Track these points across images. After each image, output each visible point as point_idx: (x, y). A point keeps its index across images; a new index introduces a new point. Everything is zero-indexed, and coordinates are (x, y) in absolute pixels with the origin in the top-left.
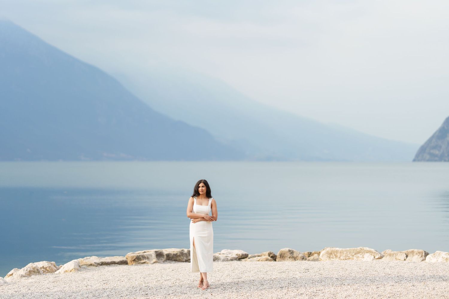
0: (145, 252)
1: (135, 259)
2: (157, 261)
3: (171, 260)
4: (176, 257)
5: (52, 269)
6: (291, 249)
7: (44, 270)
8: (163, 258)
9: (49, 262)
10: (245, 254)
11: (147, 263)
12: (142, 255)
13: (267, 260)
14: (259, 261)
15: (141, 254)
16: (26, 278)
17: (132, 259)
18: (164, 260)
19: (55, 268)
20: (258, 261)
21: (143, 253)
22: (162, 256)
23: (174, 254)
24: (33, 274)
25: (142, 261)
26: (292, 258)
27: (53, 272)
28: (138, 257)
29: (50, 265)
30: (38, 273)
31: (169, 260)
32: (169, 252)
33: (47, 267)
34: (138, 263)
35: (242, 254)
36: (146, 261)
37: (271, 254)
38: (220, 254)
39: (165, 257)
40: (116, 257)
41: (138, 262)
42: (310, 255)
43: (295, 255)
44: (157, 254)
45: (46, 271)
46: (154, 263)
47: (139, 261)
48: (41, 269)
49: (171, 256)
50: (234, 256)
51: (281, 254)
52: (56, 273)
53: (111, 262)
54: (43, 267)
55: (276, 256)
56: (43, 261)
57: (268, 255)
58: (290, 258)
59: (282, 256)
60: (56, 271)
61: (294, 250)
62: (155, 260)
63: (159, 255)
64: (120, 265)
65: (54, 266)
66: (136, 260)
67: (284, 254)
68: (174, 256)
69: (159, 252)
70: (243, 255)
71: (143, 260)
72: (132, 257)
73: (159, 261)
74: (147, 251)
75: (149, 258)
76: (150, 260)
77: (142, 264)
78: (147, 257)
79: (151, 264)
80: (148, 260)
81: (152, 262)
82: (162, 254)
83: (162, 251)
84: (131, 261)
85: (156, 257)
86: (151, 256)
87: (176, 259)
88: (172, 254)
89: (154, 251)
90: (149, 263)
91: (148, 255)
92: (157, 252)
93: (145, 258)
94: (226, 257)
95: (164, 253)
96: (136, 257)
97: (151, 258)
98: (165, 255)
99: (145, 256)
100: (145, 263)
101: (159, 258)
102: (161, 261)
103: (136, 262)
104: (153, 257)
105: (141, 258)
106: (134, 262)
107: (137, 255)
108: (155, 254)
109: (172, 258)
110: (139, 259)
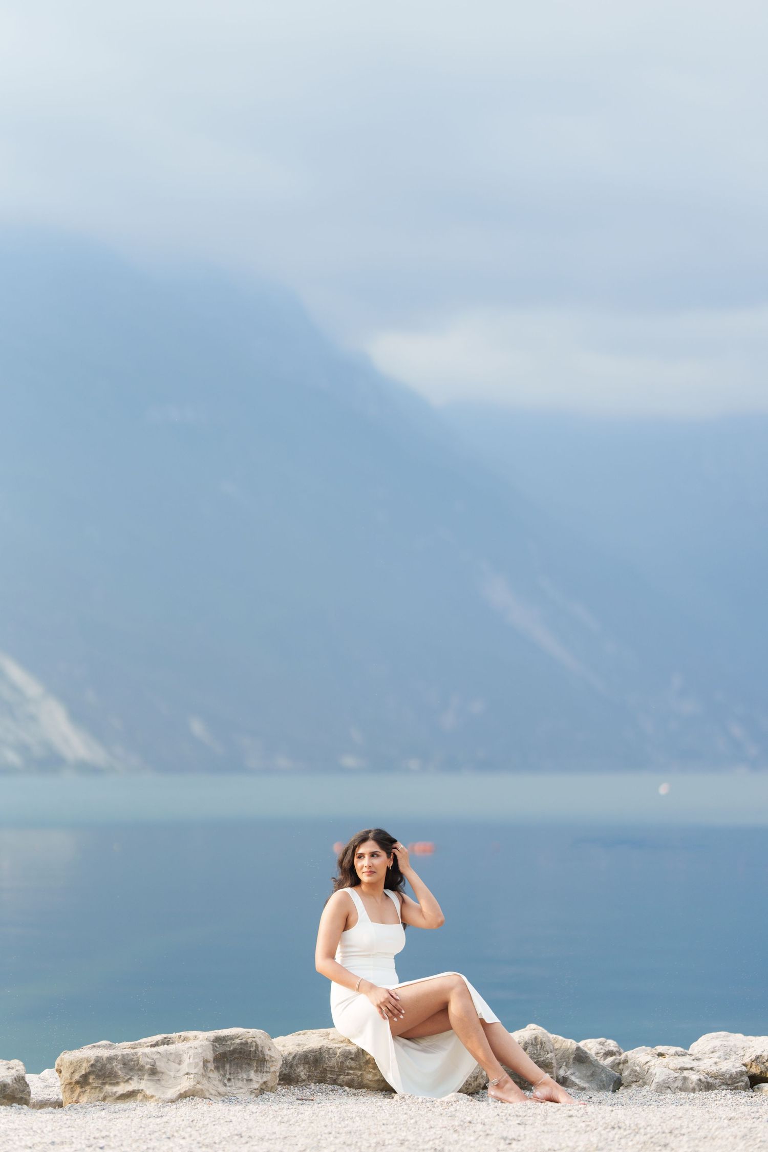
0: (166, 1042)
1: (85, 1077)
2: (214, 1082)
3: (334, 1082)
4: (360, 1069)
11: (146, 1097)
12: (124, 1056)
21: (156, 1045)
22: (255, 1064)
23: (346, 1055)
25: (122, 1089)
28: (103, 1066)
31: (321, 1081)
34: (102, 1095)
36: (144, 1084)
38: (661, 1055)
41: (101, 1091)
44: (221, 1050)
46: (183, 1096)
47: (108, 1088)
49: (333, 1062)
50: (732, 1066)
62: (185, 1084)
63: (237, 1057)
66: (91, 1079)
68: (353, 1064)
69: (238, 1041)
71: (127, 1081)
72: (77, 1065)
73: (222, 1089)
74: (182, 1038)
75: (162, 1070)
76: (163, 1083)
77: (118, 1101)
78: (149, 1066)
79: (160, 1100)
80: (153, 1080)
81: (172, 1090)
82: (256, 1053)
83: (253, 1039)
84: (70, 1083)
85: (211, 1066)
86: (179, 1064)
87: (358, 1077)
88: (339, 1051)
89: (212, 1038)
90: (152, 1097)
91: (158, 1056)
92: (226, 1041)
93: (140, 1072)
94: (683, 1069)
95: (269, 1050)
96: (92, 1065)
97: (172, 1074)
98: (273, 1057)
99: (143, 1060)
100: (136, 1096)
101: (234, 1073)
102: (241, 1088)
103: (93, 1090)
104: (185, 1068)
105: (116, 1072)
106: (84, 1092)
107: (97, 1057)
108: (210, 1056)
109: (340, 1072)
110: (108, 1077)
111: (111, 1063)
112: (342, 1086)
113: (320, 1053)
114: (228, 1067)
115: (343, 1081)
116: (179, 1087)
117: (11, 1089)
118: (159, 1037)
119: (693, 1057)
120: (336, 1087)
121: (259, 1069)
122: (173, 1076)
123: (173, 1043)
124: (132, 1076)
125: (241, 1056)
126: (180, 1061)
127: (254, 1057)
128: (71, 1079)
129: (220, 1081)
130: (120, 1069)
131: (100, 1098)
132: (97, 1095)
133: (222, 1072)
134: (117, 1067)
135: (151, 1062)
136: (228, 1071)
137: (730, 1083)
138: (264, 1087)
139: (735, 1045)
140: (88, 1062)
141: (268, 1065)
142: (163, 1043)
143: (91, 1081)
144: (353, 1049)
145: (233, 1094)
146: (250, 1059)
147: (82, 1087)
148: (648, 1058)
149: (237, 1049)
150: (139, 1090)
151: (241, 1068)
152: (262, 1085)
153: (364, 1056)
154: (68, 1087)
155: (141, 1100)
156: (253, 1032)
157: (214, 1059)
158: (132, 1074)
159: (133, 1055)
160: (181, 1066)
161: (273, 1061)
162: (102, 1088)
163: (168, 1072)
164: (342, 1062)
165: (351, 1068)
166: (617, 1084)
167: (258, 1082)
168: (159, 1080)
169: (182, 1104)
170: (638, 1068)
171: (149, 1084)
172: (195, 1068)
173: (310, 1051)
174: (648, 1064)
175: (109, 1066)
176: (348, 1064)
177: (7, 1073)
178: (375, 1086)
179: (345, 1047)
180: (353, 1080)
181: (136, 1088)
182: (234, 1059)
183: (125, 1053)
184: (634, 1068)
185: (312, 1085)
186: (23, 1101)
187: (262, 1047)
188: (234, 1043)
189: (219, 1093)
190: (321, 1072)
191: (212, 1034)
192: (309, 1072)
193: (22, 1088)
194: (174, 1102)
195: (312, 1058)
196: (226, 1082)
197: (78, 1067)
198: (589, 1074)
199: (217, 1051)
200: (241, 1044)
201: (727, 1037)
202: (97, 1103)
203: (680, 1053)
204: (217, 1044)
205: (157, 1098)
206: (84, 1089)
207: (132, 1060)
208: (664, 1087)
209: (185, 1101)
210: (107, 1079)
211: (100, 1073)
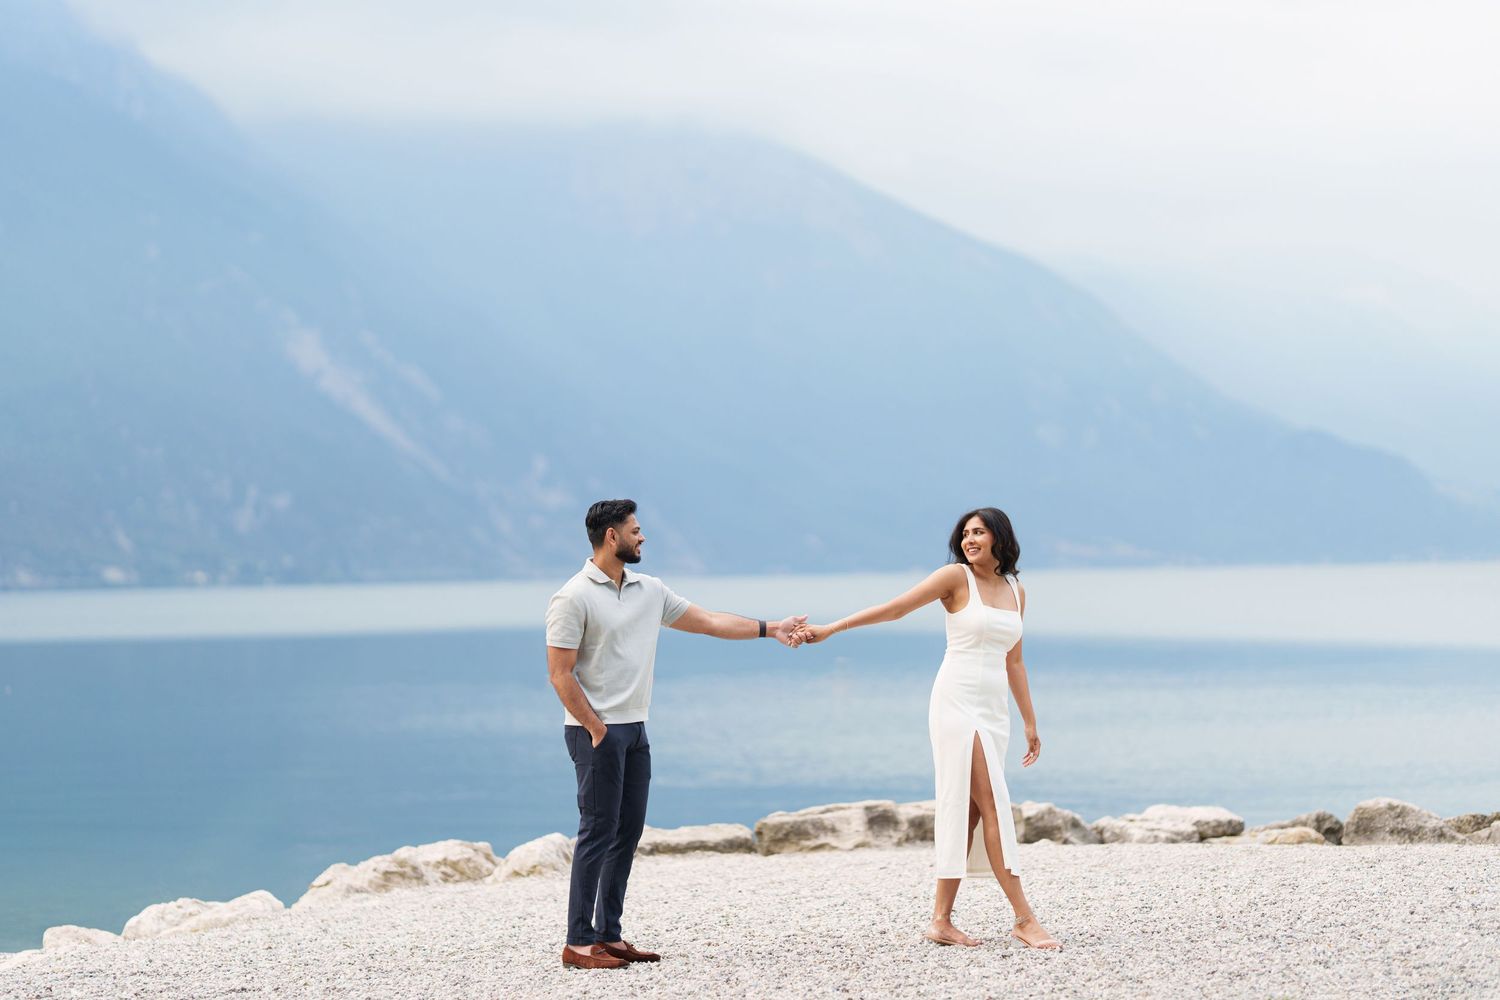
0: (828, 811)
1: (787, 835)
2: (870, 839)
5: (476, 868)
6: (1395, 802)
7: (449, 870)
8: (895, 830)
9: (467, 843)
10: (1230, 822)
11: (834, 848)
12: (812, 820)
13: (1301, 840)
14: (1272, 842)
15: (809, 817)
16: (364, 895)
17: (776, 833)
18: (900, 839)
19: (489, 865)
20: (1269, 843)
21: (823, 813)
22: (892, 825)
24: (399, 883)
25: (813, 842)
26: (1399, 832)
27: (481, 878)
28: (799, 828)
29: (469, 853)
30: (415, 881)
32: (927, 810)
33: (458, 861)
34: (800, 848)
35: (1215, 820)
36: (829, 839)
37: (1323, 820)
38: (1131, 821)
39: (905, 827)
40: (717, 828)
42: (1481, 826)
43: (1411, 823)
44: (871, 815)
45: (454, 871)
46: (857, 846)
47: (803, 843)
48: (438, 868)
50: (1185, 827)
51: (1361, 819)
52: (489, 880)
53: (689, 844)
54: (445, 859)
55: (1341, 827)
56: (445, 839)
57: (1314, 824)
58: (1392, 832)
59: (1366, 828)
60: (489, 875)
61: (1409, 805)
62: (859, 839)
63: (880, 821)
64: (722, 852)
65: (488, 857)
66: (790, 836)
67: (1372, 819)
69: (880, 809)
70: (1219, 824)
71: (817, 837)
72: (778, 828)
73: (877, 843)
74: (839, 807)
75: (839, 830)
76: (842, 838)
77: (813, 852)
78: (830, 827)
79: (843, 850)
80: (834, 837)
81: (848, 843)
82: (891, 817)
83: (889, 808)
85: (867, 826)
86: (849, 825)
89: (863, 807)
91: (833, 818)
92: (872, 809)
93: (825, 831)
94: (1153, 830)
95: (899, 815)
96: (792, 827)
98: (902, 820)
99: (827, 823)
100: (825, 847)
101: (881, 832)
102: (887, 842)
103: (792, 845)
104: (853, 827)
105: (809, 832)
106: (784, 846)
108: (865, 819)
110: (803, 835)
111: (804, 825)
114: (876, 827)
116: (853, 841)
118: (822, 808)
119: (1151, 822)
121: (895, 828)
122: (847, 833)
123: (834, 811)
124: (820, 833)
125: (884, 819)
126: (849, 823)
127: (892, 820)
129: (874, 837)
130: (812, 829)
131: (799, 850)
132: (795, 848)
133: (873, 831)
134: (809, 828)
135: (830, 824)
136: (877, 830)
137: (1188, 838)
139: (1174, 813)
141: (900, 826)
143: (790, 838)
145: (884, 846)
146: (889, 821)
147: (782, 843)
148: (1121, 823)
149: (881, 814)
150: (826, 843)
151: (885, 828)
152: (898, 840)
155: (830, 850)
156: (888, 802)
157: (868, 822)
159: (818, 819)
160: (850, 827)
161: (902, 823)
162: (799, 843)
163: (844, 831)
166: (1102, 842)
167: (895, 837)
168: (838, 836)
169: (858, 852)
170: (1116, 830)
171: (833, 839)
172: (861, 827)
174: (1124, 827)
175: (803, 827)
177: (742, 831)
181: (823, 842)
183: (811, 818)
184: (1114, 832)
187: (895, 813)
188: (879, 811)
189: (876, 845)
191: (863, 805)
194: (853, 851)
198: (1081, 834)
199: (868, 816)
200: (883, 810)
201: (1166, 808)
202: (798, 853)
203: (1142, 819)
204: (867, 811)
205: (840, 848)
206: (784, 844)
207: (817, 822)
208: (1142, 841)
209: (859, 850)
211: (797, 832)
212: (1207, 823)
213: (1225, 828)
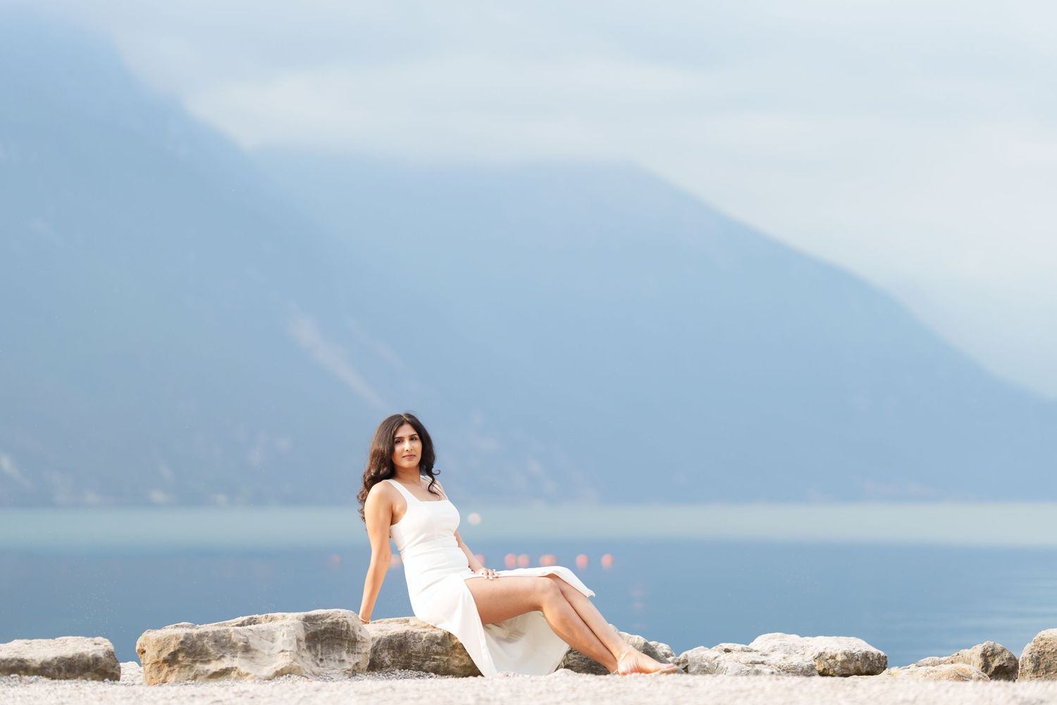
0: (252, 622)
1: (174, 655)
2: (307, 662)
3: (419, 668)
4: (447, 654)
8: (351, 652)
10: (866, 656)
11: (241, 676)
18: (358, 665)
22: (346, 645)
23: (432, 640)
25: (214, 666)
28: (194, 644)
34: (192, 674)
35: (844, 654)
36: (238, 662)
37: (994, 655)
38: (727, 651)
39: (370, 648)
40: (61, 641)
41: (191, 668)
44: (312, 629)
46: (279, 674)
47: (199, 666)
49: (419, 647)
51: (1042, 654)
55: (1016, 665)
57: (980, 661)
59: (1048, 664)
62: (281, 662)
63: (327, 638)
66: (181, 657)
68: (439, 649)
69: (329, 621)
70: (850, 657)
71: (219, 659)
72: (163, 644)
73: (316, 669)
74: (269, 618)
75: (256, 648)
76: (257, 660)
77: (211, 680)
78: (242, 643)
79: (256, 678)
80: (246, 658)
81: (266, 668)
82: (347, 633)
83: (345, 619)
84: (157, 662)
85: (304, 645)
86: (272, 642)
87: (444, 663)
88: (425, 635)
89: (302, 617)
90: (247, 674)
91: (250, 633)
92: (317, 620)
93: (232, 650)
94: (753, 663)
95: (360, 631)
96: (182, 642)
97: (266, 652)
98: (364, 638)
99: (235, 638)
100: (230, 674)
101: (325, 654)
102: (334, 669)
103: (182, 669)
104: (279, 645)
105: (207, 650)
106: (172, 671)
107: (186, 634)
108: (302, 635)
109: (426, 657)
110: (198, 655)
111: (202, 641)
112: (427, 672)
113: (405, 638)
114: (319, 647)
115: (429, 667)
116: (275, 665)
117: (103, 664)
118: (245, 618)
119: (760, 653)
120: (422, 673)
121: (351, 649)
122: (267, 653)
123: (260, 623)
124: (225, 653)
125: (333, 635)
126: (273, 639)
127: (346, 637)
128: (158, 657)
129: (312, 661)
130: (212, 646)
131: (190, 678)
132: (186, 674)
133: (314, 652)
134: (209, 645)
135: (243, 639)
136: (320, 651)
138: (356, 668)
139: (794, 644)
140: (177, 639)
141: (359, 646)
142: (250, 624)
143: (180, 659)
144: (440, 634)
145: (327, 674)
146: (342, 639)
147: (170, 666)
148: (717, 654)
149: (328, 628)
150: (232, 668)
151: (333, 649)
152: (354, 666)
153: (451, 641)
154: (154, 666)
155: (236, 678)
156: (343, 612)
157: (306, 639)
158: (224, 651)
159: (224, 632)
160: (274, 644)
161: (364, 642)
162: (193, 667)
163: (262, 650)
164: (428, 647)
165: (437, 654)
167: (350, 663)
168: (252, 657)
169: (279, 682)
170: (706, 664)
171: (243, 661)
172: (290, 646)
173: (395, 636)
174: (717, 659)
175: (199, 643)
176: (434, 649)
177: (96, 647)
178: (461, 672)
179: (430, 632)
180: (438, 666)
181: (229, 666)
182: (325, 639)
183: (216, 630)
184: (702, 663)
185: (397, 671)
186: (115, 677)
187: (353, 627)
188: (325, 623)
189: (313, 673)
190: (406, 658)
191: (302, 615)
192: (394, 658)
193: (113, 664)
194: (270, 680)
195: (396, 643)
196: (318, 662)
197: (166, 644)
199: (308, 630)
200: (333, 623)
201: (784, 637)
202: (188, 682)
203: (746, 649)
204: (307, 623)
205: (252, 675)
206: (172, 668)
207: (223, 637)
209: (282, 678)
210: (198, 657)
211: (190, 651)
212: (833, 657)
213: (859, 663)
